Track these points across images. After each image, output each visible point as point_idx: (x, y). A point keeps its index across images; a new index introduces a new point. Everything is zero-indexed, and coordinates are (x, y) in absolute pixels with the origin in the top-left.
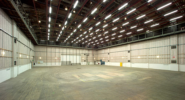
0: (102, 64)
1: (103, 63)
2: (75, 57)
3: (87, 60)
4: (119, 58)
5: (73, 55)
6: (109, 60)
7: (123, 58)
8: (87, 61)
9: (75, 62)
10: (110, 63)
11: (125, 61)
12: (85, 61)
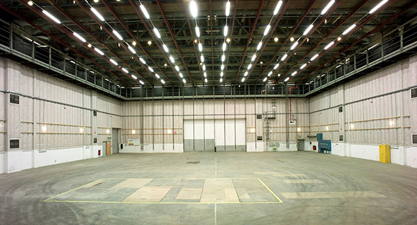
0: (322, 150)
1: (325, 147)
2: (220, 125)
3: (268, 134)
4: (376, 125)
5: (215, 120)
6: (342, 133)
7: (392, 123)
8: (268, 139)
9: (230, 143)
10: (348, 144)
11: (401, 136)
12: (260, 139)
